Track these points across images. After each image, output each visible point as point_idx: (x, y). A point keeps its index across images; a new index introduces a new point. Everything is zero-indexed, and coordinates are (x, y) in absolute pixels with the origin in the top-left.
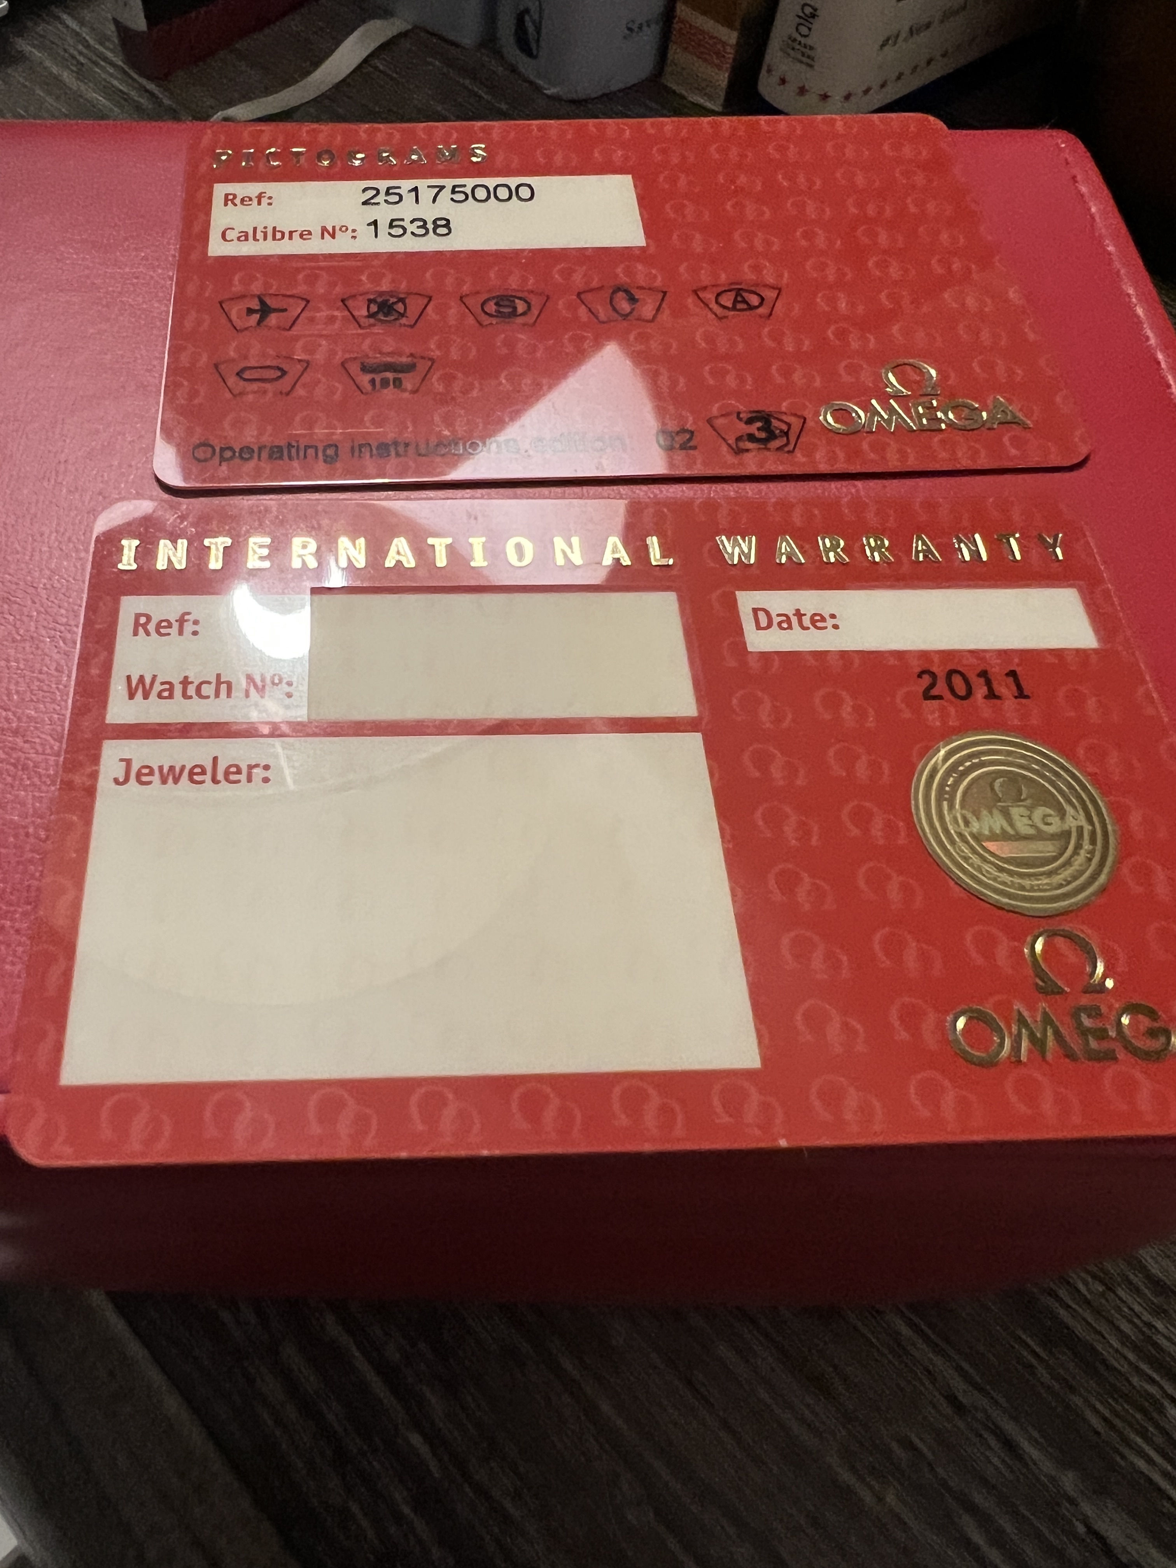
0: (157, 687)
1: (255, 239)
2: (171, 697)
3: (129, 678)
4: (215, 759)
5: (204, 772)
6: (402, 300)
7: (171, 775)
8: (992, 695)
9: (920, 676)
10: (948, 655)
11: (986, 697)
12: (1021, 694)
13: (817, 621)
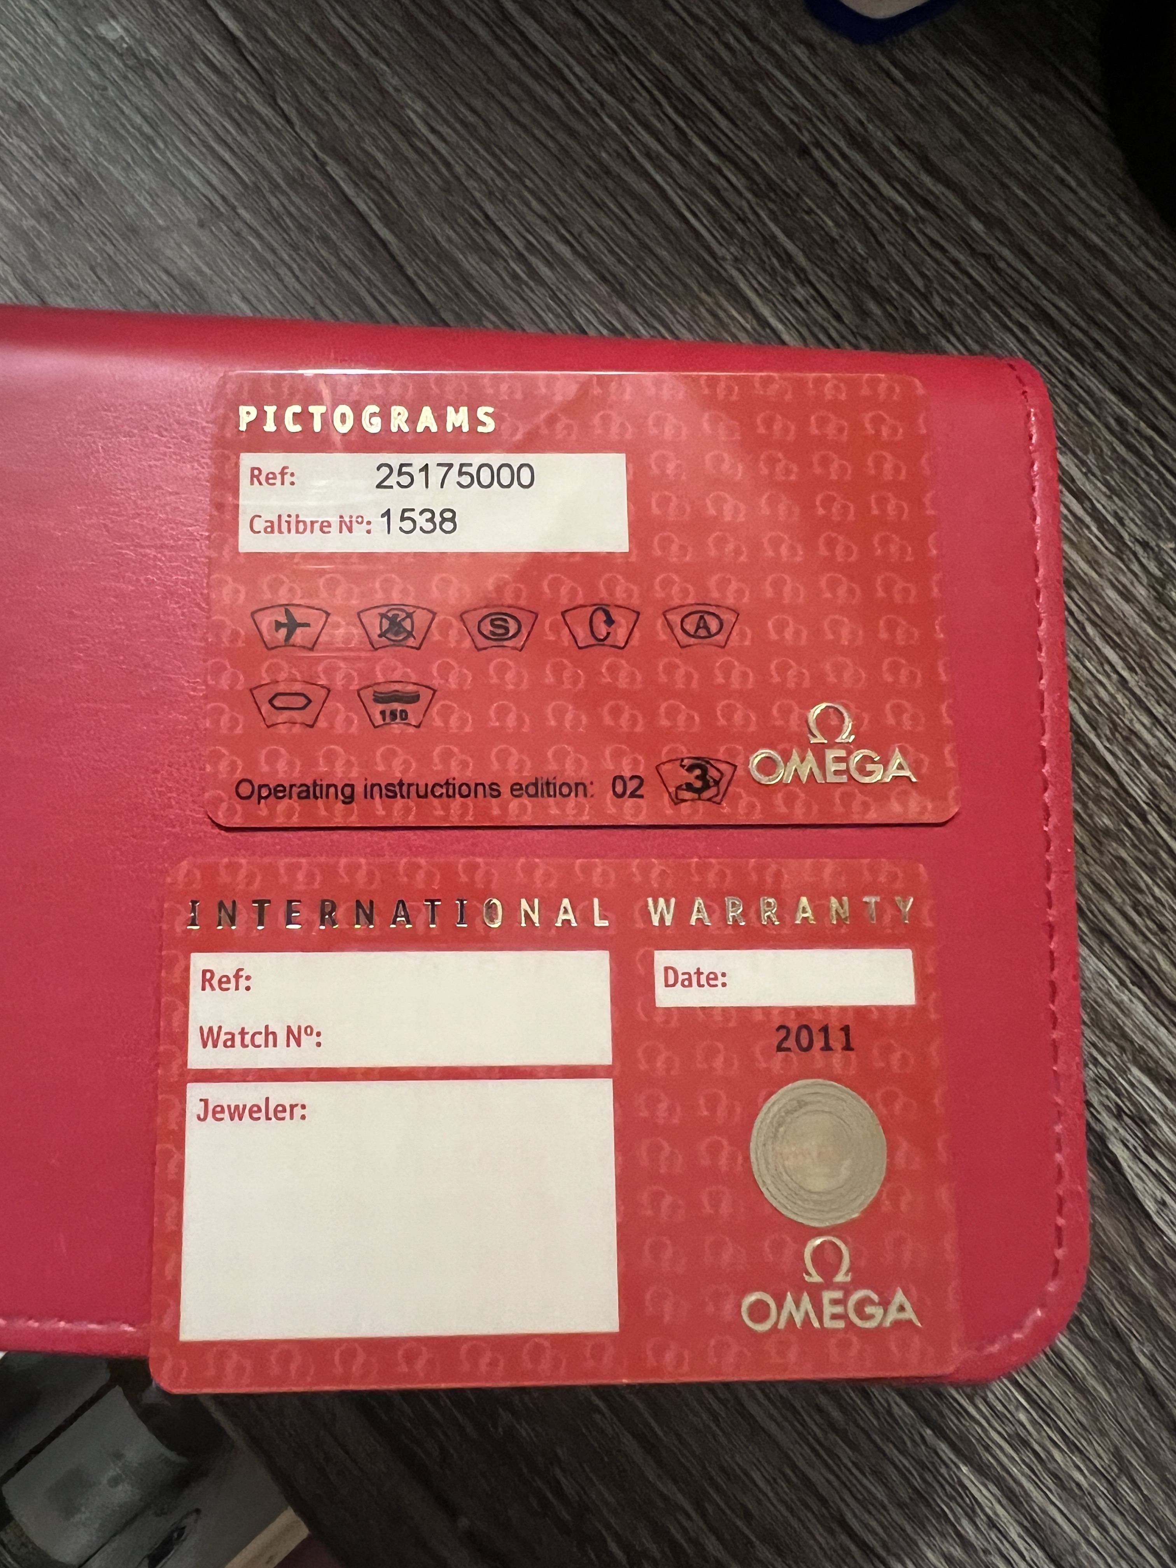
0: (223, 1038)
1: (280, 532)
2: (233, 1046)
3: (201, 1028)
4: (267, 1099)
5: (259, 1110)
6: (409, 615)
7: (236, 1113)
8: (827, 1048)
9: (778, 1029)
10: (801, 1012)
11: (822, 1049)
12: (848, 1047)
13: (712, 978)
